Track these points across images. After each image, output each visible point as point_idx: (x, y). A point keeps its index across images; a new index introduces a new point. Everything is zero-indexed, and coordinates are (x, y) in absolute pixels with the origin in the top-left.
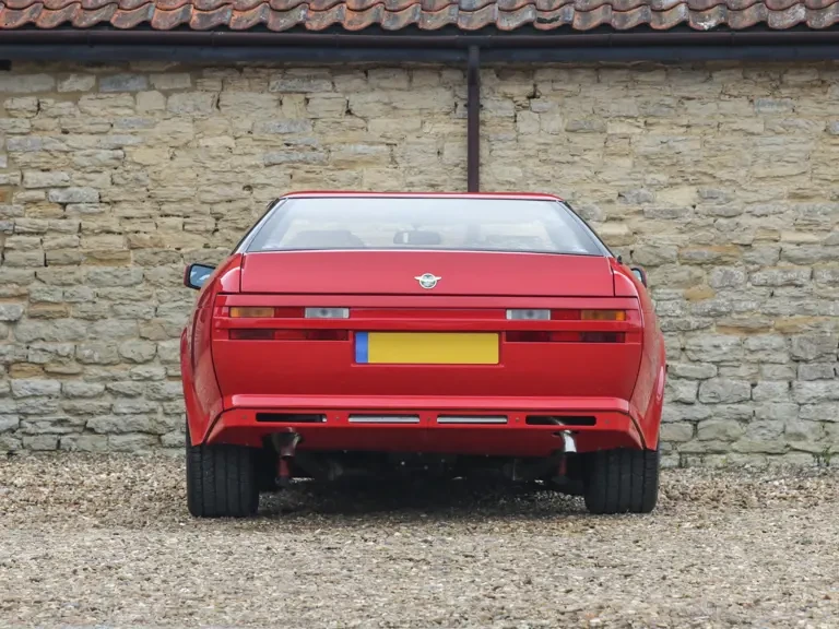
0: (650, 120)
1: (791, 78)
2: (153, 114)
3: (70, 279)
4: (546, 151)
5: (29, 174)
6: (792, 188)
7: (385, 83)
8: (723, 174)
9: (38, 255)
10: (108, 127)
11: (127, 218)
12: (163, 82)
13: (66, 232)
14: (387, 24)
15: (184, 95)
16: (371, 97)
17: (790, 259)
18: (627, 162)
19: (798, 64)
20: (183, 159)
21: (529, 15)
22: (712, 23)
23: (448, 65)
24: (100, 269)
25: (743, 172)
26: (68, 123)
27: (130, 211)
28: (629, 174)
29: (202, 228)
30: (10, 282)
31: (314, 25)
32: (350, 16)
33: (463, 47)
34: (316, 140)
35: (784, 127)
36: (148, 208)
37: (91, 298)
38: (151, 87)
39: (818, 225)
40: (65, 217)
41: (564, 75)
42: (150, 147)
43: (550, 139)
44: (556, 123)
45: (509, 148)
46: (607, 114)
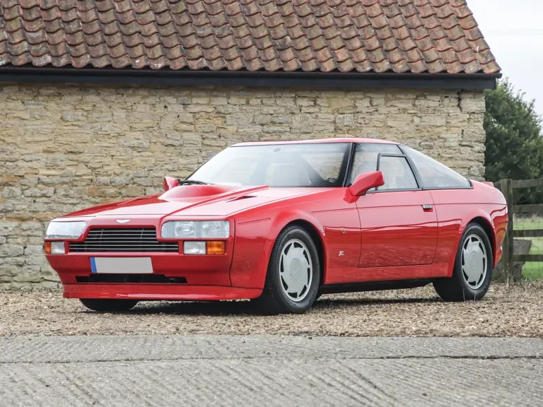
1: (43, 91)
6: (45, 148)
8: (9, 140)
17: (44, 184)
19: (48, 84)
22: (4, 62)
25: (19, 138)
35: (40, 116)
39: (58, 166)
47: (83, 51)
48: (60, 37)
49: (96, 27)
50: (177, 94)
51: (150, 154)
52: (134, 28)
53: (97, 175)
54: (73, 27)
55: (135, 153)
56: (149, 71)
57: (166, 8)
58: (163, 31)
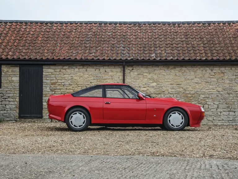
0: (150, 73)
1: (170, 67)
2: (77, 72)
4: (134, 77)
5: (59, 81)
6: (170, 83)
7: (111, 67)
8: (160, 81)
9: (60, 92)
10: (70, 74)
12: (78, 67)
13: (64, 89)
14: (111, 59)
15: (81, 69)
16: (109, 69)
17: (170, 94)
18: (146, 79)
19: (171, 65)
20: (81, 78)
21: (132, 58)
22: (159, 59)
23: (120, 65)
25: (163, 81)
26: (64, 73)
27: (73, 86)
28: (147, 81)
31: (101, 59)
32: (106, 58)
33: (122, 62)
34: (101, 76)
35: (169, 74)
36: (76, 86)
38: (77, 68)
39: (174, 88)
40: (64, 87)
41: (137, 66)
42: (76, 77)
44: (136, 73)
45: (129, 77)
46: (143, 72)
47: (182, 55)
48: (175, 51)
49: (186, 48)
50: (209, 67)
51: (201, 85)
52: (197, 48)
53: (185, 91)
54: (179, 49)
55: (197, 85)
56: (201, 60)
57: (206, 43)
58: (205, 49)
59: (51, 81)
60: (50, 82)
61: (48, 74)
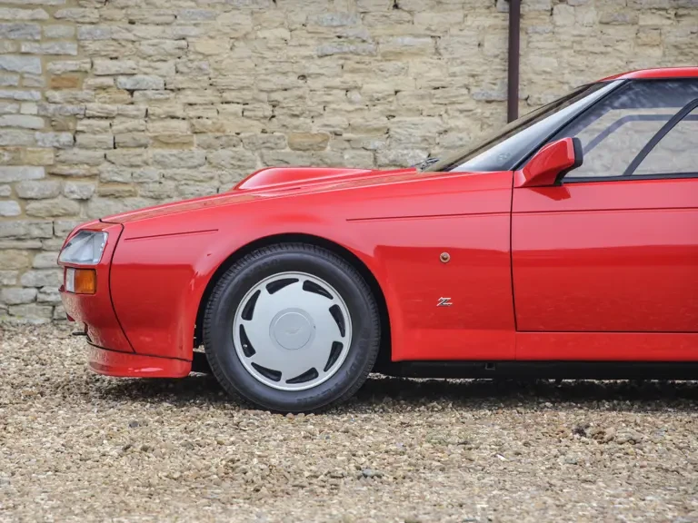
0: (681, 12)
2: (214, 7)
3: (138, 160)
4: (580, 43)
5: (98, 61)
9: (108, 138)
10: (172, 18)
11: (191, 104)
13: (135, 117)
18: (657, 52)
20: (242, 49)
24: (166, 151)
26: (134, 13)
27: (192, 99)
28: (659, 63)
29: (260, 114)
30: (82, 163)
34: (367, 34)
36: (210, 95)
37: (157, 178)
40: (132, 103)
42: (211, 38)
43: (585, 31)
44: (591, 16)
45: (545, 40)
46: (638, 6)
59: (50, 66)
60: (47, 73)
61: (24, 14)
